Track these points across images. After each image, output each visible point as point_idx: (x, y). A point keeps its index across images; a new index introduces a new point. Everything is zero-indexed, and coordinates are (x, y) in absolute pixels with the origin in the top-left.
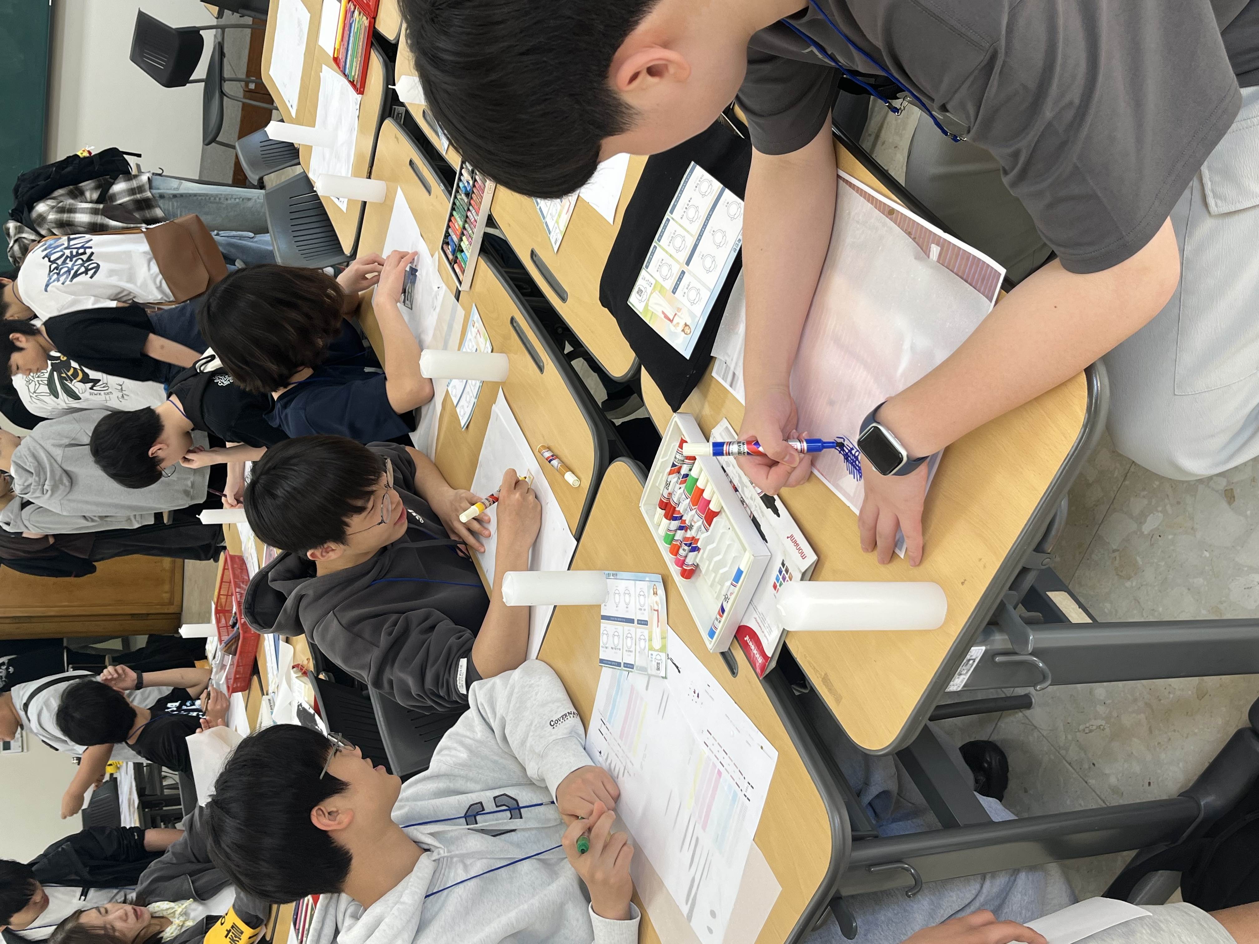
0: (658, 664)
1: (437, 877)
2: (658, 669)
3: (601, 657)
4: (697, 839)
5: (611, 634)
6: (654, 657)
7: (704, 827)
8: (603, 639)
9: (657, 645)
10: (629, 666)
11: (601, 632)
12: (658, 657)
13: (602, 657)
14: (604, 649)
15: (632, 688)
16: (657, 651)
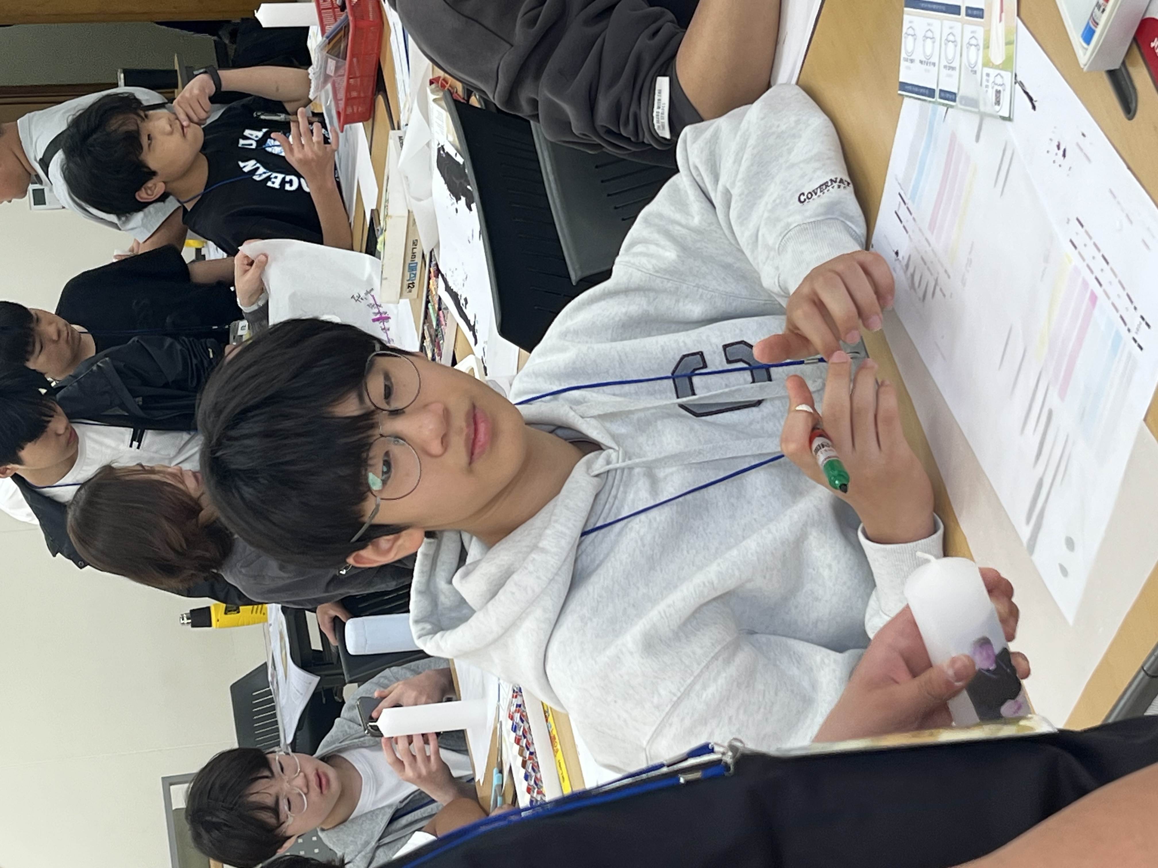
0: (998, 92)
1: (602, 502)
2: (998, 103)
3: (901, 79)
4: (1050, 413)
5: (920, 35)
6: (991, 79)
7: (1062, 394)
8: (907, 45)
9: (998, 56)
10: (949, 96)
11: (904, 30)
12: (999, 80)
13: (903, 78)
14: (908, 64)
15: (953, 138)
16: (997, 67)
